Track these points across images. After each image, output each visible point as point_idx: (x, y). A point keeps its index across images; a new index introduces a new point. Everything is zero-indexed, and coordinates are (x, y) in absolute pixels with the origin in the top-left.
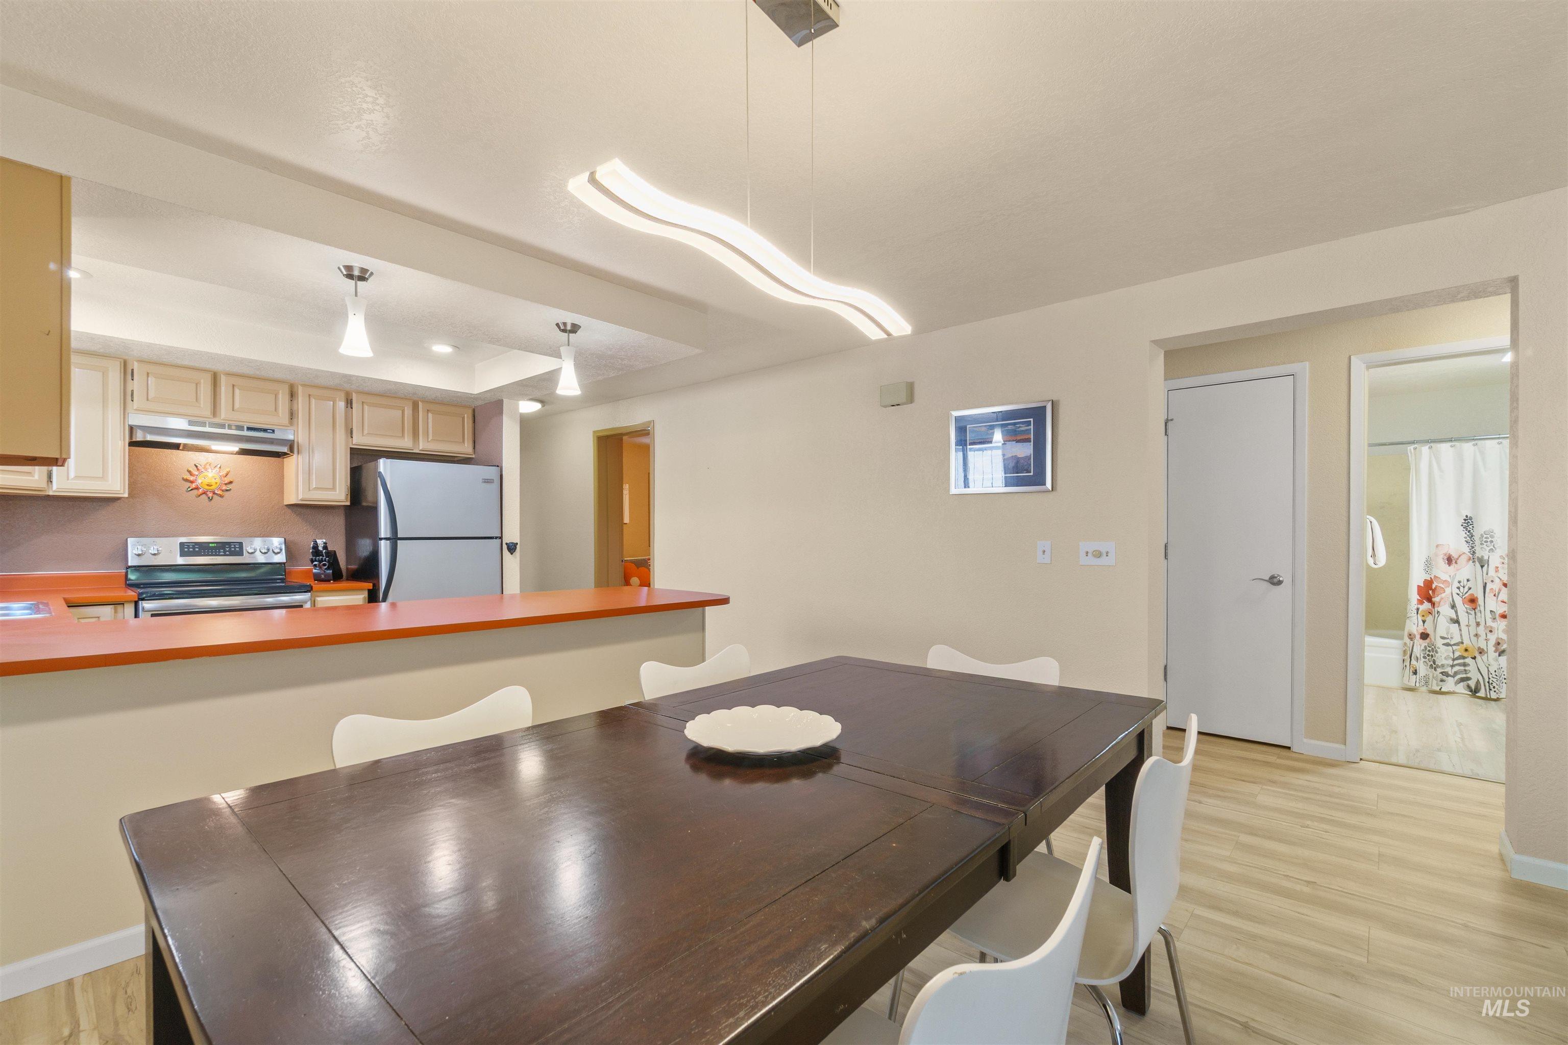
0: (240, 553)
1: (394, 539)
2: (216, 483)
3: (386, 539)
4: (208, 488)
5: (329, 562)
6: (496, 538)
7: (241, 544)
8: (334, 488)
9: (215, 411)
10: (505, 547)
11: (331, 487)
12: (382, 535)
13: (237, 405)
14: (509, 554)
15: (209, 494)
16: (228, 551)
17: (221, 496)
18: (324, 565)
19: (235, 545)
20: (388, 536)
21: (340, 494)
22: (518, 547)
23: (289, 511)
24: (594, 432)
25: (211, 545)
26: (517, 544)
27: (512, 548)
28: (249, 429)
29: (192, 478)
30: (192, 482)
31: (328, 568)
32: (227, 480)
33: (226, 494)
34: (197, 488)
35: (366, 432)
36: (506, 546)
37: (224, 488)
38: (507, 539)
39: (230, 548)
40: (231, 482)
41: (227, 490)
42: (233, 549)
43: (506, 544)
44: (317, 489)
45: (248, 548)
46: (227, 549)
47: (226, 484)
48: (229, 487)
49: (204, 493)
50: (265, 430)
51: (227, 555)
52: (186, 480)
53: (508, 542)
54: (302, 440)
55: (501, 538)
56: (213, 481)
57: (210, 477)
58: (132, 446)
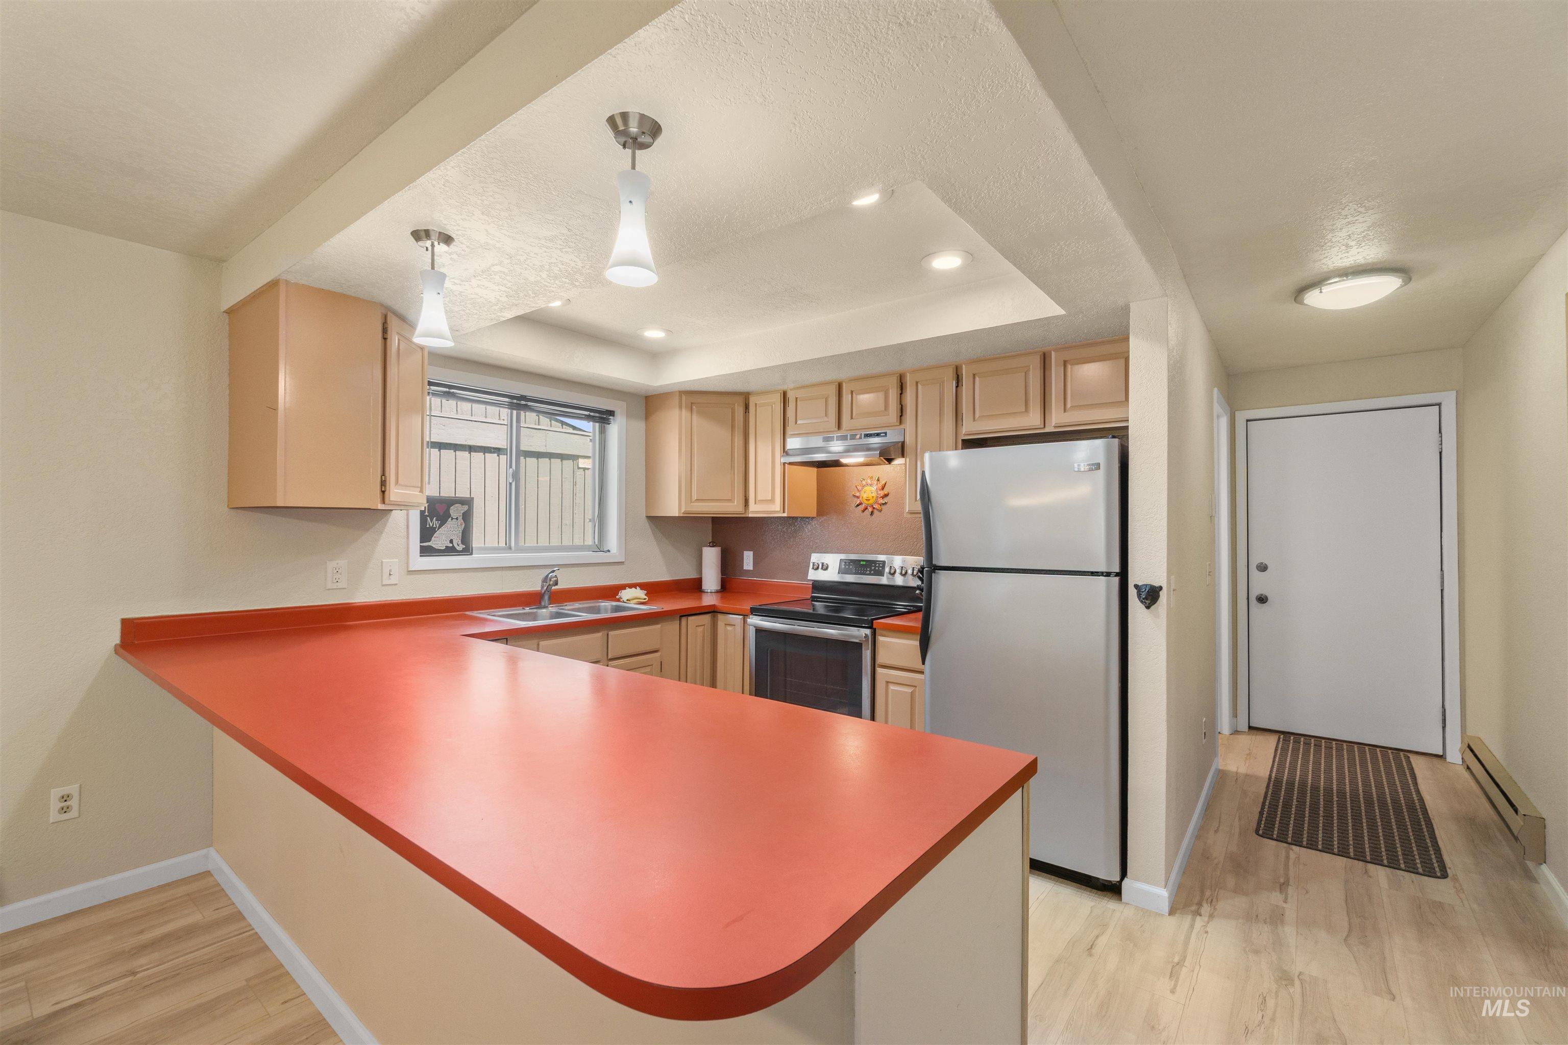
0: (881, 573)
1: (932, 569)
2: (873, 497)
4: (867, 502)
6: (1108, 574)
7: (884, 563)
10: (1132, 593)
14: (1143, 606)
15: (872, 509)
16: (873, 570)
17: (880, 511)
19: (879, 564)
22: (1163, 595)
25: (862, 563)
26: (1161, 588)
27: (1151, 596)
28: (867, 436)
29: (857, 494)
30: (858, 497)
32: (882, 493)
33: (883, 507)
34: (860, 504)
36: (1136, 591)
37: (882, 501)
38: (1136, 577)
39: (875, 567)
40: (886, 495)
41: (883, 504)
42: (877, 568)
43: (1136, 586)
45: (887, 568)
46: (873, 568)
47: (883, 498)
48: (886, 500)
49: (866, 509)
50: (878, 435)
51: (872, 575)
52: (854, 496)
53: (1140, 584)
54: (909, 440)
55: (1123, 574)
56: (870, 495)
57: (870, 492)
58: (814, 471)
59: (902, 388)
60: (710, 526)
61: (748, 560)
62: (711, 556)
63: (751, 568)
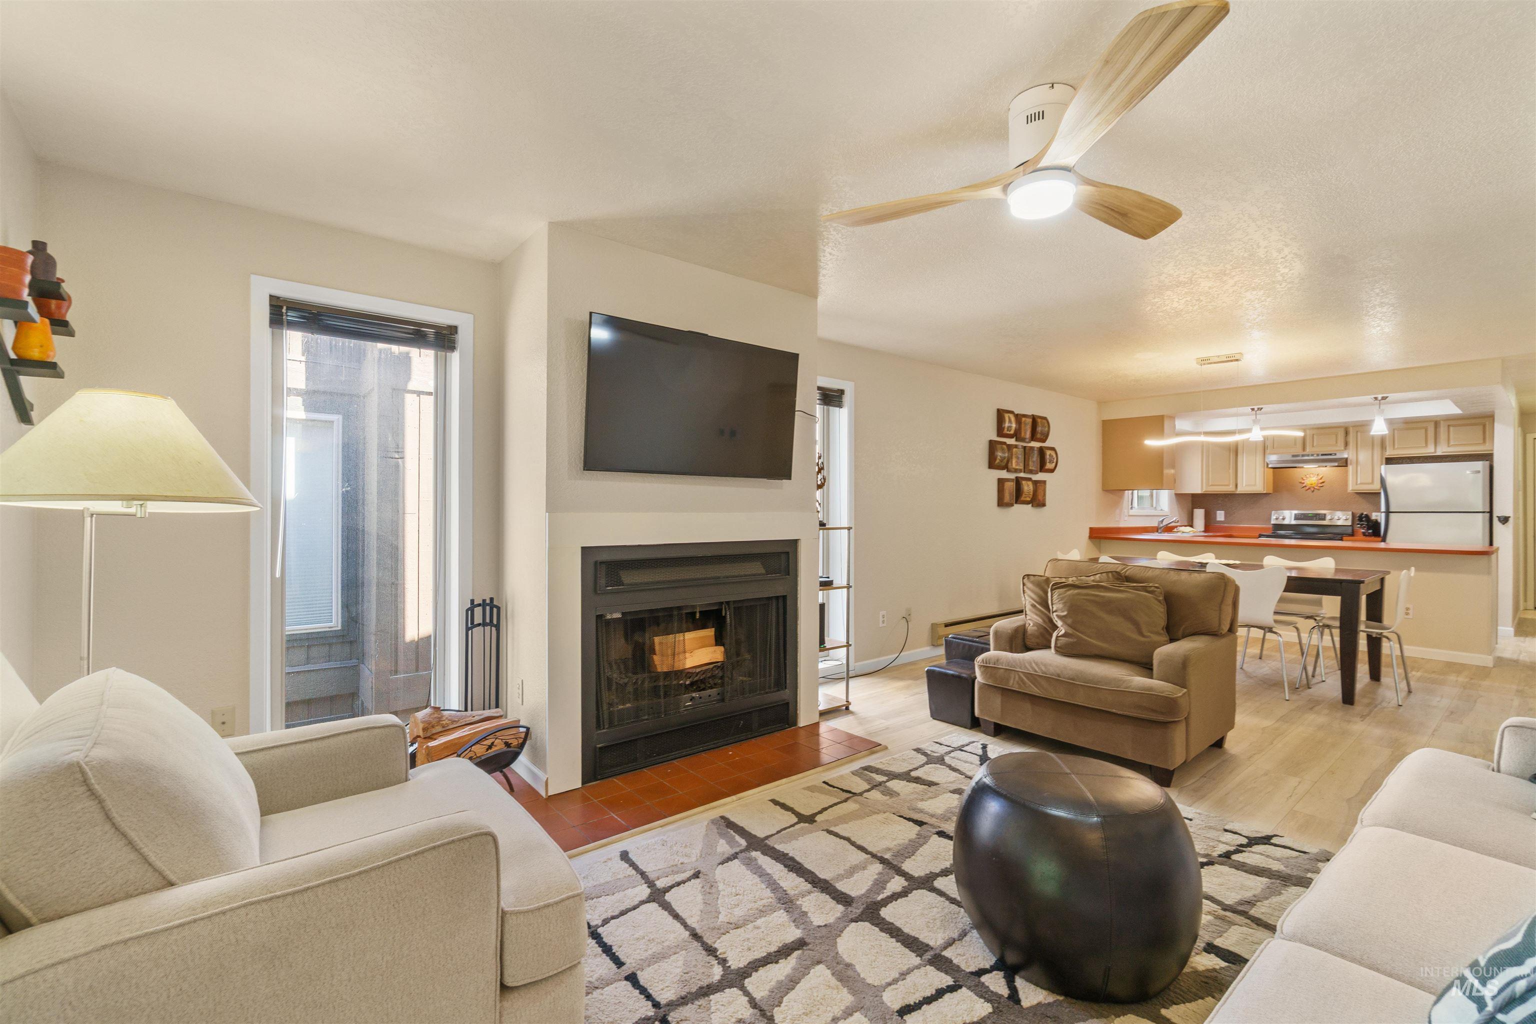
0: (1324, 519)
1: (1387, 513)
3: (1384, 512)
4: (1312, 486)
5: (1366, 525)
6: (1483, 513)
7: (1325, 515)
8: (1372, 483)
9: (1304, 449)
10: (1495, 519)
11: (1371, 482)
12: (1382, 510)
13: (1315, 444)
14: (1500, 524)
15: (1312, 489)
17: (1318, 490)
18: (1364, 527)
19: (1322, 515)
20: (1385, 510)
21: (1377, 486)
22: (1510, 520)
23: (1351, 496)
25: (1309, 515)
26: (1509, 517)
27: (1504, 520)
28: (1322, 455)
29: (1303, 482)
30: (1303, 483)
31: (1369, 529)
32: (1321, 481)
33: (1321, 488)
34: (1305, 486)
35: (1396, 447)
36: (1497, 518)
38: (1497, 513)
39: (1319, 517)
40: (1323, 482)
41: (1321, 486)
42: (1321, 517)
44: (1361, 484)
45: (1328, 517)
47: (1320, 484)
48: (1323, 484)
49: (1309, 489)
50: (1331, 454)
51: (1318, 520)
52: (1301, 483)
53: (1499, 516)
54: (1351, 457)
55: (1491, 512)
56: (1313, 482)
57: (1312, 480)
58: (1272, 470)
59: (1347, 433)
60: (1190, 498)
61: (1220, 516)
62: (1199, 514)
63: (1223, 519)
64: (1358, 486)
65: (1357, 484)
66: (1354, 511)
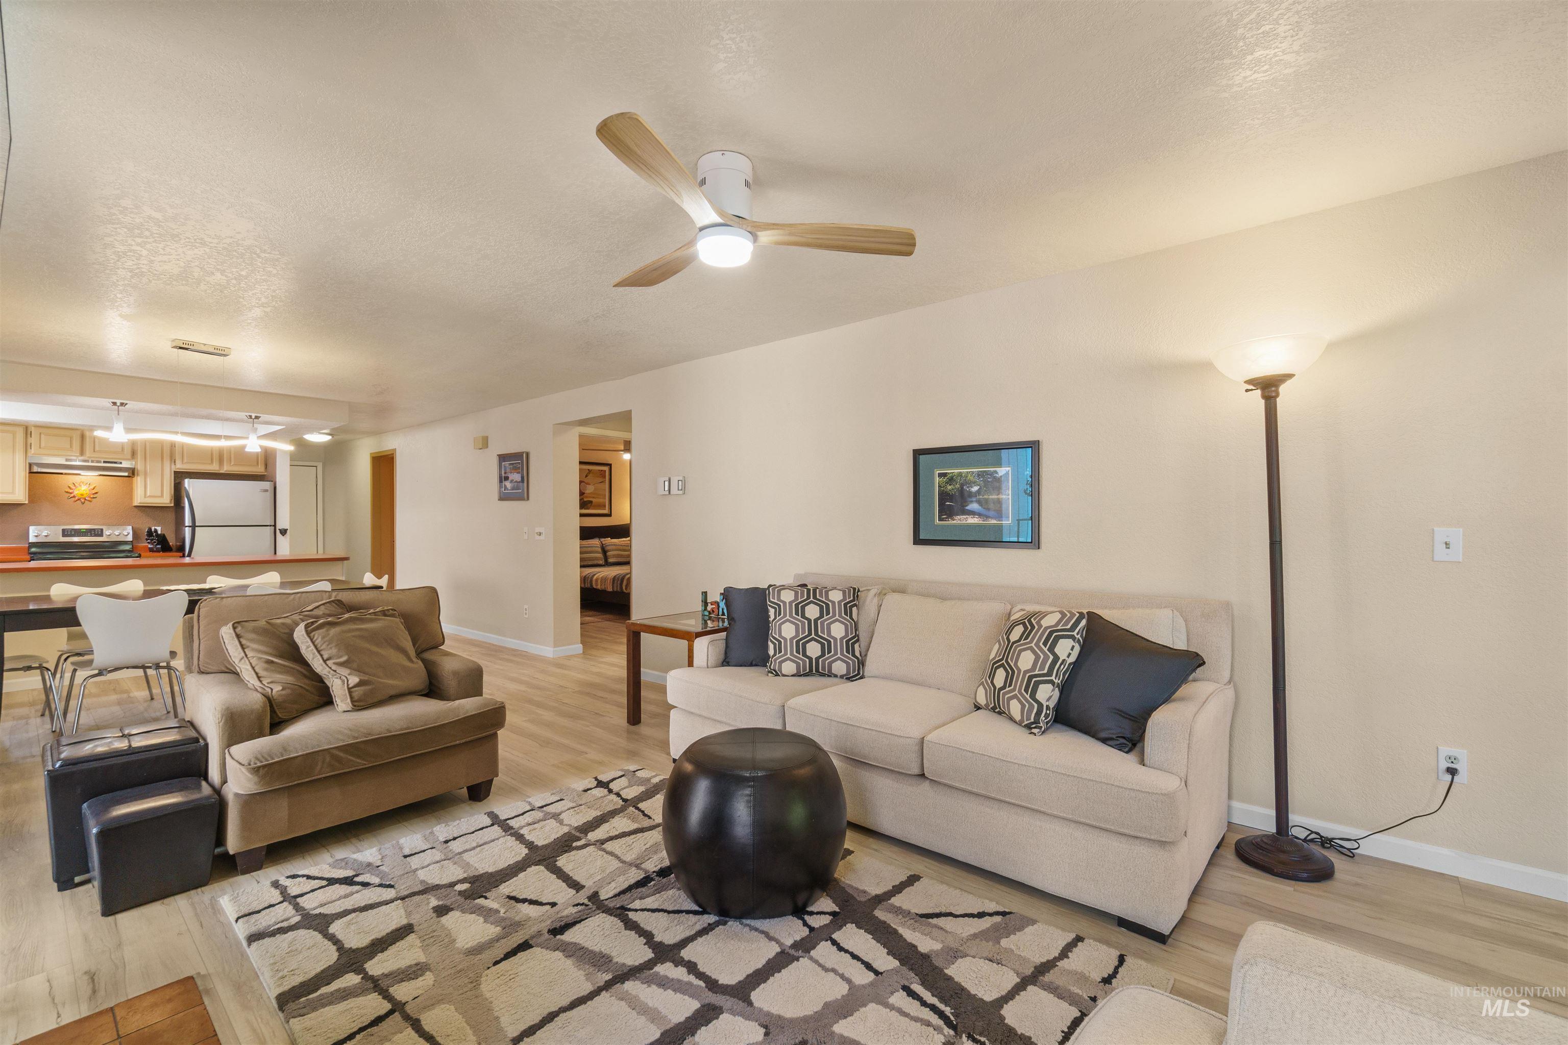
0: (101, 535)
1: (194, 527)
3: (189, 526)
5: (158, 540)
6: (270, 526)
7: (102, 530)
8: (162, 496)
9: (83, 453)
10: (278, 532)
11: (160, 495)
12: (187, 525)
13: (96, 449)
14: (281, 535)
18: (155, 542)
19: (98, 531)
20: (191, 525)
21: (166, 499)
22: (288, 531)
23: (136, 510)
24: (371, 454)
25: (80, 531)
26: (287, 529)
27: (284, 532)
28: (105, 462)
31: (158, 544)
35: (185, 462)
38: (279, 526)
39: (95, 532)
40: (96, 493)
42: (97, 533)
43: (279, 529)
44: (150, 496)
45: (106, 533)
46: (93, 533)
50: (115, 463)
51: (93, 537)
53: (281, 529)
54: (140, 467)
55: (275, 526)
58: (31, 474)
64: (146, 499)
65: (145, 497)
66: (136, 526)
